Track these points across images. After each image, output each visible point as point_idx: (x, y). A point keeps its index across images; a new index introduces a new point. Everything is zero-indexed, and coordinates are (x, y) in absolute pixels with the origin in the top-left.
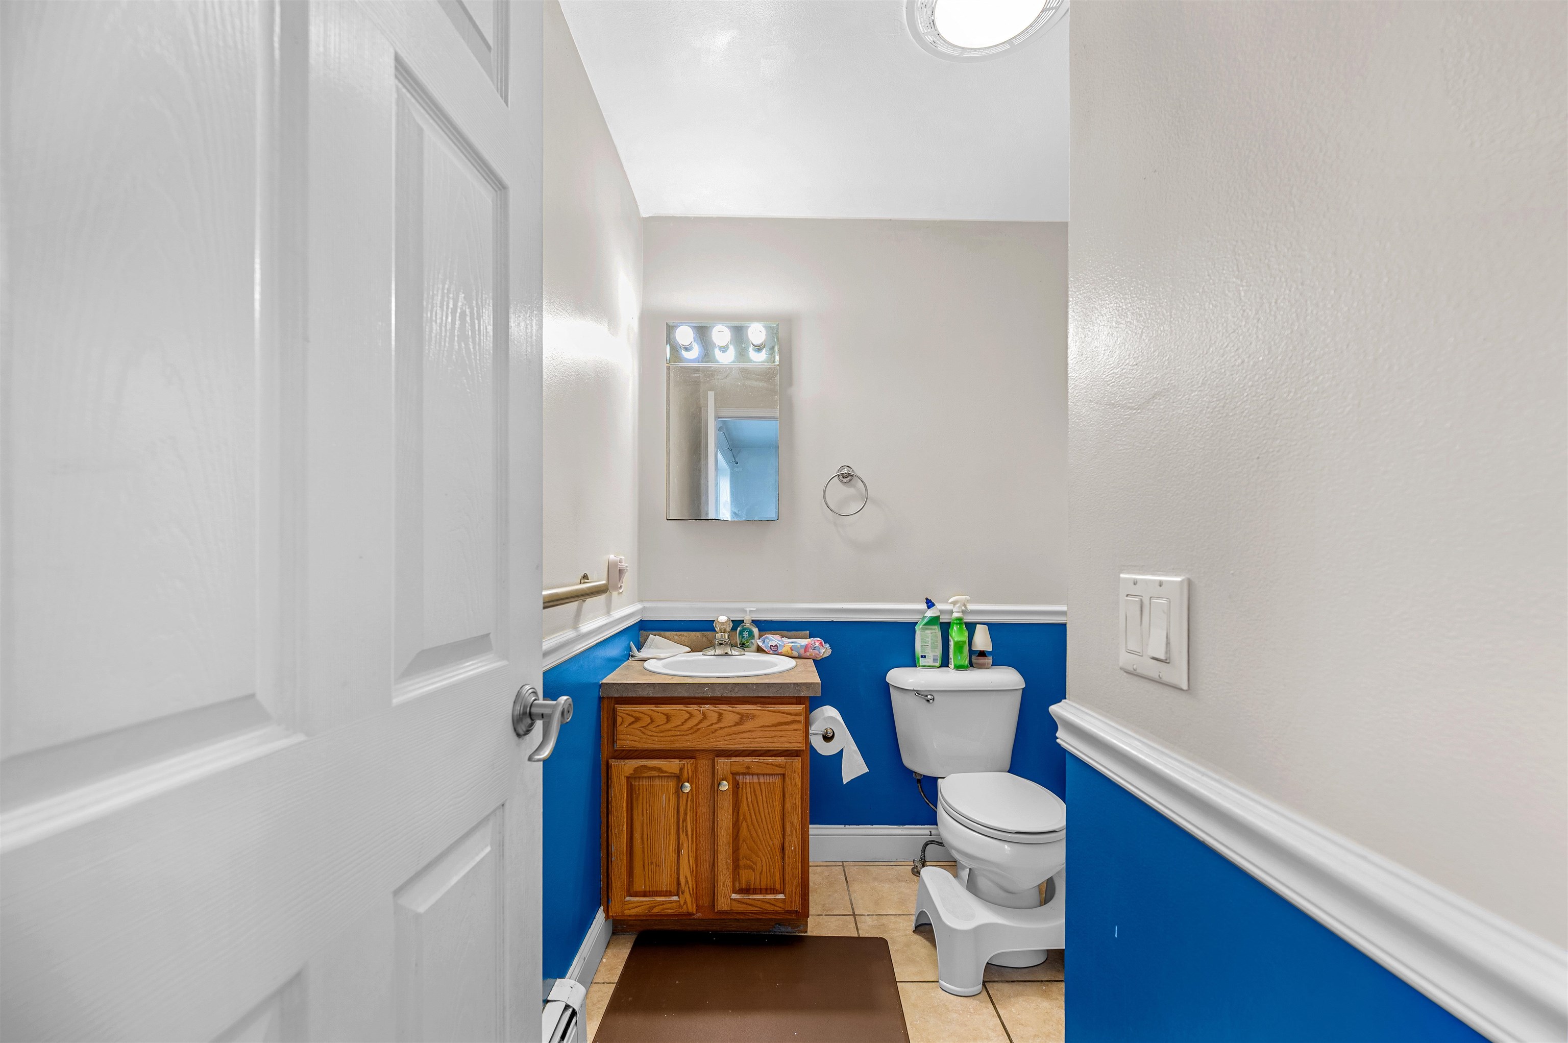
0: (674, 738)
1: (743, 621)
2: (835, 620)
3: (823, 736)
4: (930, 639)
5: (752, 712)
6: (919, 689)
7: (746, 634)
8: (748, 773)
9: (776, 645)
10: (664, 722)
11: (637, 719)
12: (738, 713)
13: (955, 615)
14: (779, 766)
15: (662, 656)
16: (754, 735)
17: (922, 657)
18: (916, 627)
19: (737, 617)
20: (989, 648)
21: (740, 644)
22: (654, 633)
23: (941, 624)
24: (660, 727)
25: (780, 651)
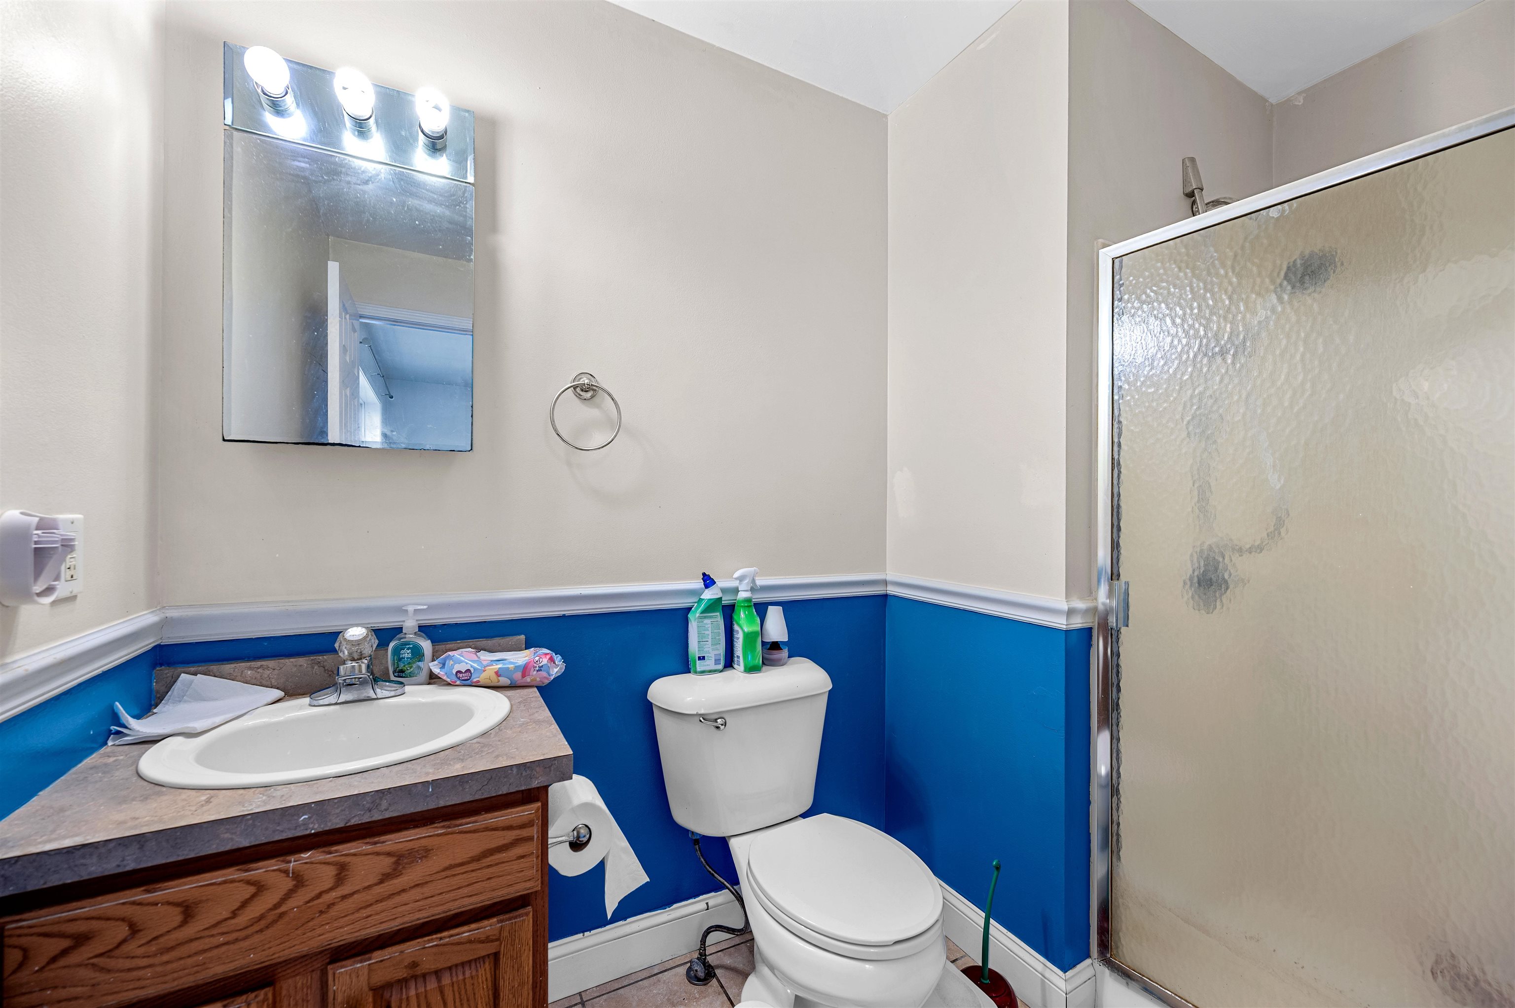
0: (208, 955)
1: (399, 630)
2: (567, 613)
3: (570, 843)
4: (709, 632)
5: (424, 842)
6: (702, 712)
7: (406, 654)
8: (412, 977)
9: (468, 671)
10: (176, 924)
11: (81, 940)
12: (389, 854)
13: (742, 595)
14: (488, 940)
15: (199, 725)
16: (427, 890)
17: (699, 658)
18: (690, 616)
19: (387, 621)
20: (785, 638)
21: (394, 672)
22: (192, 669)
23: (724, 607)
24: (162, 940)
25: (475, 680)
